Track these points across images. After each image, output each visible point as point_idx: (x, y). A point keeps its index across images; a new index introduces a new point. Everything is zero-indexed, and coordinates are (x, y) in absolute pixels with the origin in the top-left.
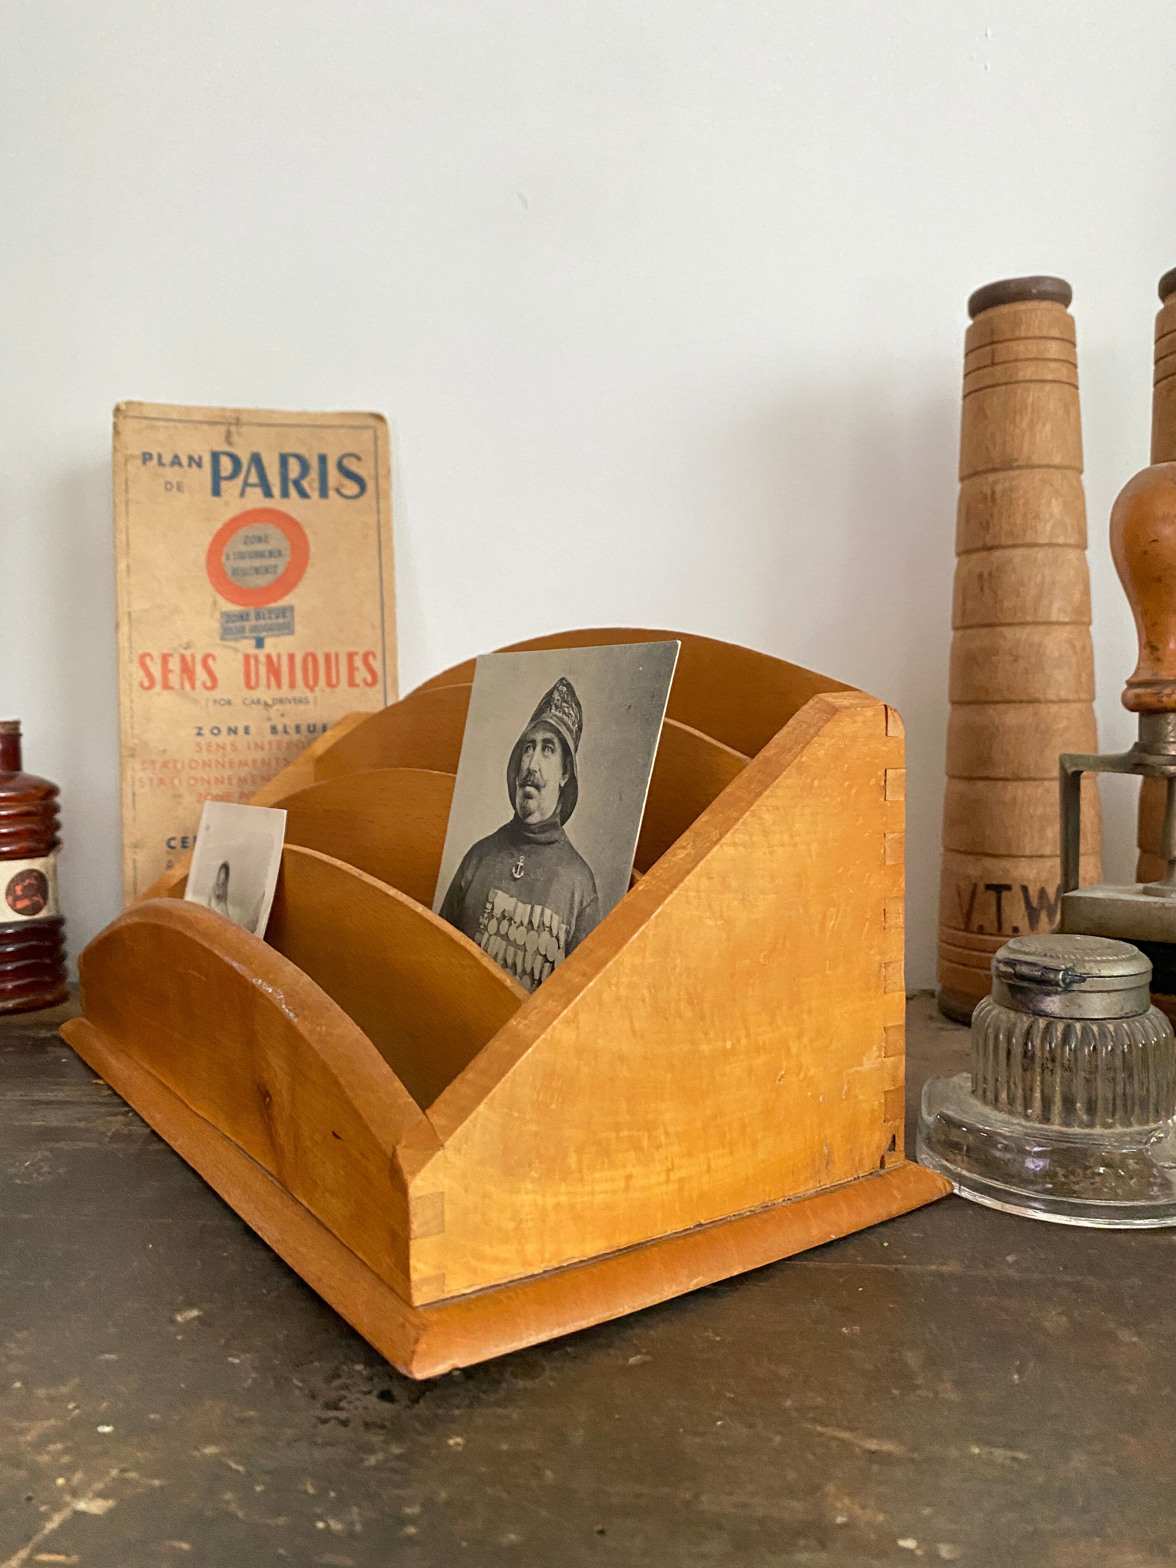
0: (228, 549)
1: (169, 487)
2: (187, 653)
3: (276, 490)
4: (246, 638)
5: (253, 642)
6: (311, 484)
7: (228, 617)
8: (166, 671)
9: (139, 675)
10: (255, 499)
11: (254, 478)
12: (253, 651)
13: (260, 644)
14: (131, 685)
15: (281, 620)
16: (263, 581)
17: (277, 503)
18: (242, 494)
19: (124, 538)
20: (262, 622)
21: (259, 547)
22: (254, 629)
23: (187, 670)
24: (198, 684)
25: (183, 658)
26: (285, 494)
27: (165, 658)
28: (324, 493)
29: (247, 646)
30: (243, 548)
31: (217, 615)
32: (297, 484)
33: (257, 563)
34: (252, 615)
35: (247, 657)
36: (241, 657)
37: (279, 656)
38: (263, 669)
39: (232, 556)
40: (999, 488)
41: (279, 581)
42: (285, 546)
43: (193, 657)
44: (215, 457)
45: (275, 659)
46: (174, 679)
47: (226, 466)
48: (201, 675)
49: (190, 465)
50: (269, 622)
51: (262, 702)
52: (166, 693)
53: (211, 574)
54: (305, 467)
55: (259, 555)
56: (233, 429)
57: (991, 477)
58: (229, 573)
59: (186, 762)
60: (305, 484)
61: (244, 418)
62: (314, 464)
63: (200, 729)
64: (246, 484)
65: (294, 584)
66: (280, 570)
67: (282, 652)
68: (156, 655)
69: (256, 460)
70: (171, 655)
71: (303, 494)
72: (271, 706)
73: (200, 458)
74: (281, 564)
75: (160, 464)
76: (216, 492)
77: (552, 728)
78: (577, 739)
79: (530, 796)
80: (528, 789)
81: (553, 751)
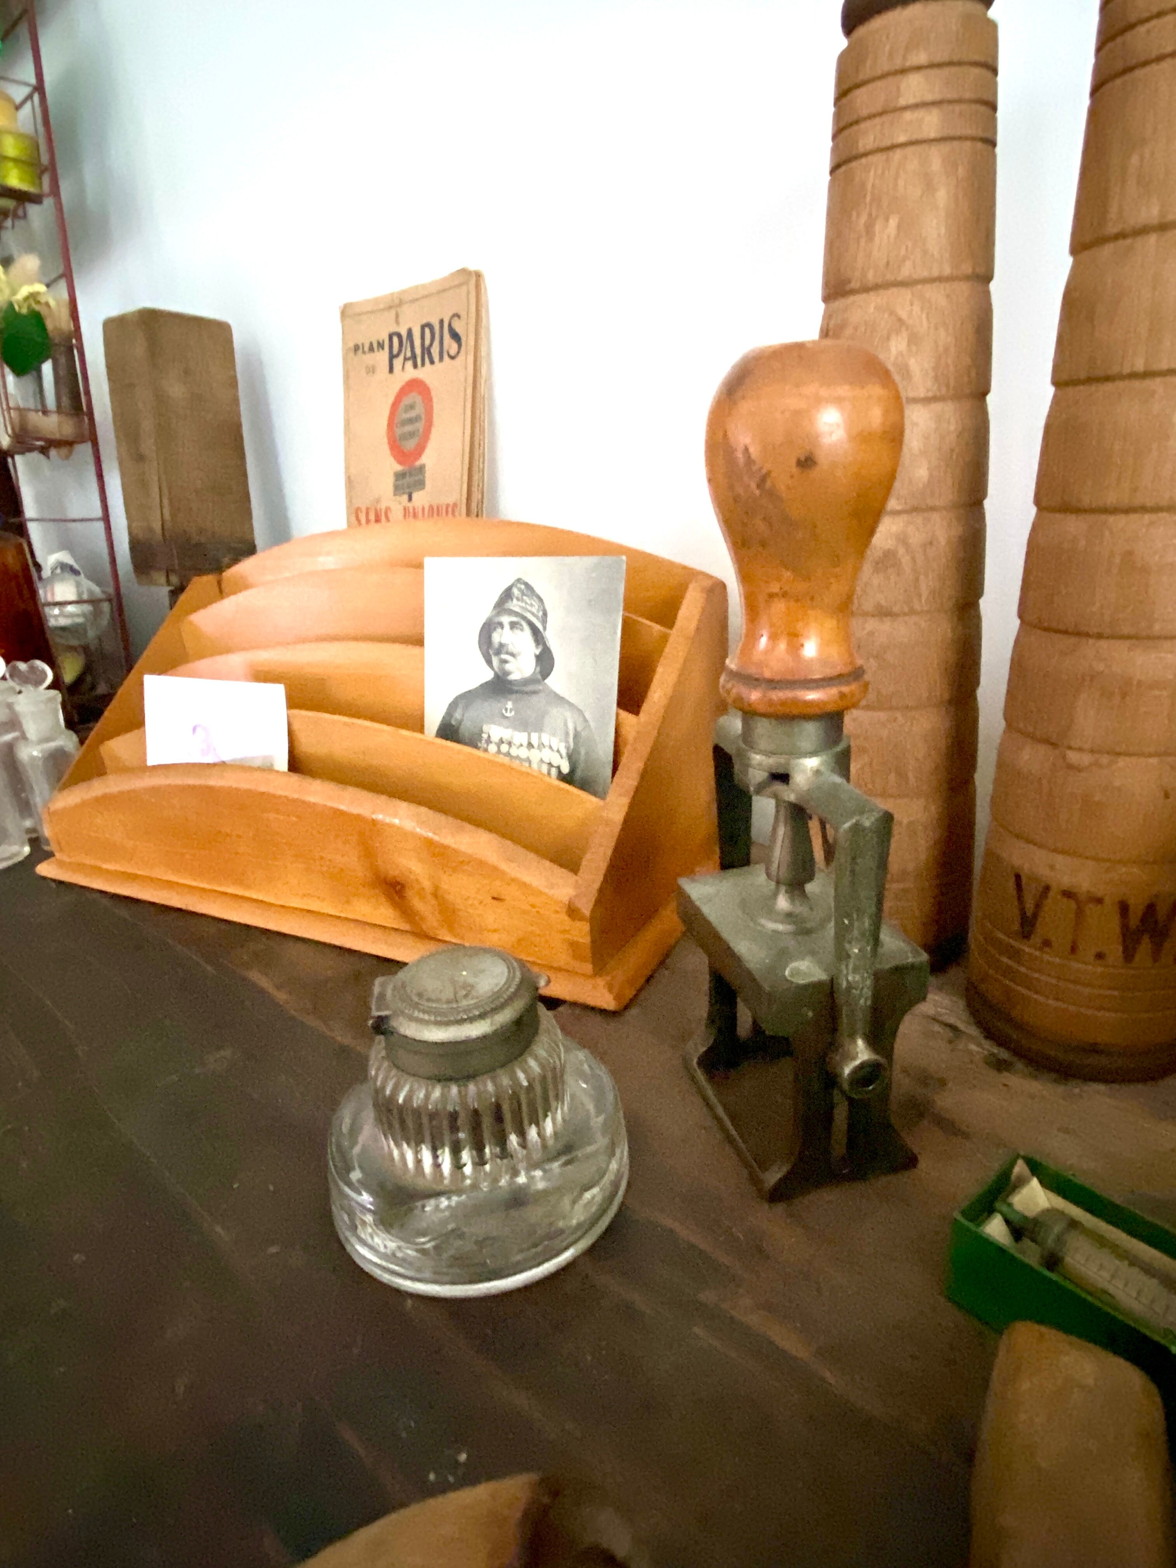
0: (398, 417)
1: (368, 370)
2: (378, 506)
4: (404, 493)
5: (407, 497)
6: (435, 350)
7: (397, 476)
8: (368, 521)
10: (409, 371)
11: (408, 352)
12: (407, 503)
13: (410, 497)
15: (419, 477)
16: (413, 443)
17: (419, 372)
18: (403, 369)
20: (411, 479)
21: (411, 414)
22: (408, 485)
25: (376, 508)
26: (423, 363)
28: (442, 358)
29: (404, 499)
30: (404, 416)
31: (392, 474)
32: (429, 352)
33: (410, 428)
34: (408, 474)
35: (405, 510)
36: (402, 509)
37: (418, 509)
39: (400, 425)
41: (419, 442)
42: (422, 409)
43: (381, 508)
44: (390, 337)
45: (416, 511)
47: (396, 344)
49: (377, 349)
50: (414, 478)
53: (389, 440)
54: (433, 334)
55: (411, 421)
56: (399, 310)
58: (397, 438)
61: (404, 298)
62: (437, 330)
64: (405, 359)
65: (426, 446)
66: (420, 434)
67: (419, 505)
68: (363, 509)
69: (410, 335)
70: (370, 509)
71: (432, 360)
73: (383, 341)
74: (420, 428)
75: (364, 352)
76: (391, 370)
77: (516, 614)
78: (544, 621)
79: (506, 662)
80: (504, 656)
81: (522, 630)
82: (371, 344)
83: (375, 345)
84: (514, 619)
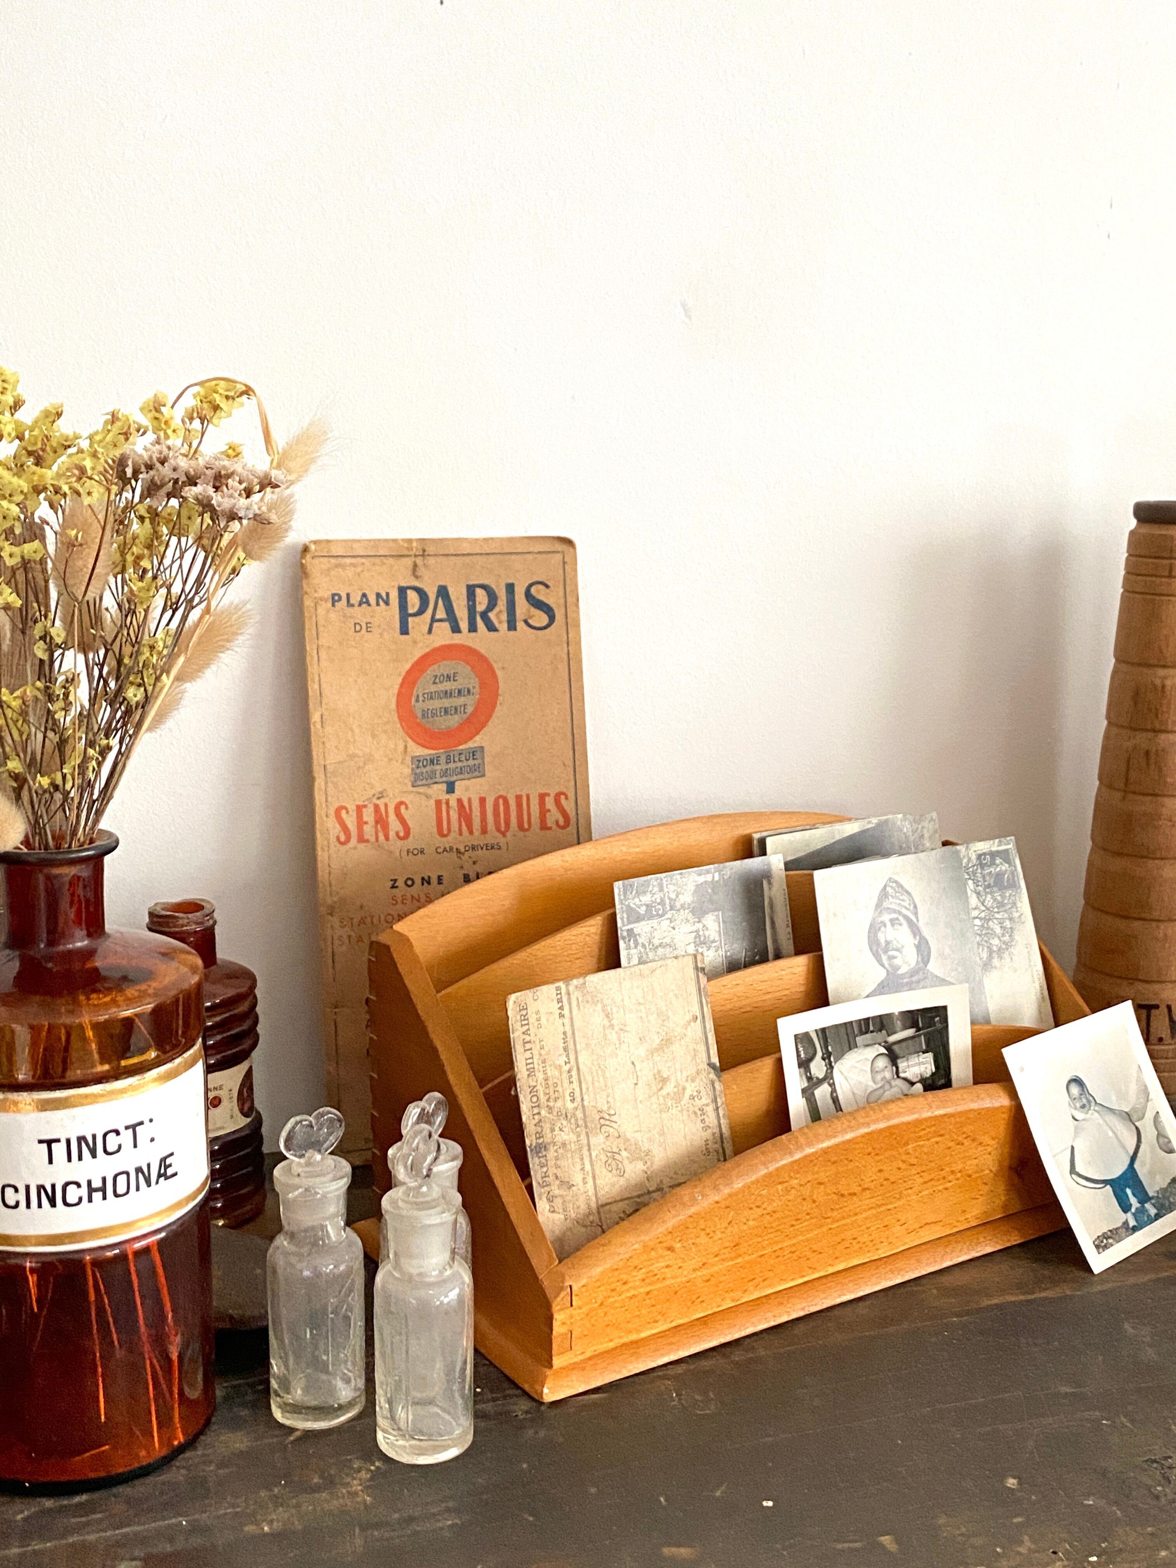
0: (418, 690)
1: (358, 628)
2: (381, 803)
3: (464, 625)
4: (436, 783)
5: (444, 787)
6: (499, 616)
7: (418, 761)
8: (361, 823)
9: (334, 829)
10: (443, 635)
11: (441, 614)
12: (444, 797)
13: (451, 789)
14: (328, 840)
15: (471, 762)
16: (454, 721)
17: (464, 638)
18: (430, 631)
19: (316, 686)
20: (452, 765)
21: (447, 686)
22: (445, 773)
23: (381, 821)
24: (392, 834)
25: (377, 807)
26: (473, 628)
27: (359, 809)
28: (512, 626)
29: (438, 791)
30: (433, 688)
31: (408, 760)
32: (484, 615)
33: (446, 703)
34: (443, 759)
35: (438, 803)
36: (432, 803)
37: (470, 800)
38: (454, 815)
39: (421, 699)
40: (1168, 683)
41: (468, 721)
42: (473, 682)
43: (386, 805)
44: (402, 591)
45: (466, 804)
46: (369, 830)
47: (413, 598)
48: (395, 825)
49: (378, 604)
50: (460, 764)
51: (455, 850)
52: (362, 846)
53: (401, 719)
54: (493, 600)
55: (447, 694)
56: (419, 561)
57: (1161, 672)
58: (419, 715)
59: (382, 917)
60: (492, 615)
61: (431, 550)
62: (502, 594)
63: (395, 881)
64: (433, 620)
65: (483, 725)
66: (470, 709)
67: (472, 796)
68: (352, 808)
69: (443, 592)
70: (365, 806)
71: (491, 628)
72: (463, 854)
73: (388, 594)
74: (470, 702)
75: (349, 604)
76: (404, 631)
77: (895, 911)
78: (916, 914)
79: (894, 957)
80: (890, 953)
81: (900, 925)
82: (364, 595)
83: (372, 599)
84: (894, 916)
